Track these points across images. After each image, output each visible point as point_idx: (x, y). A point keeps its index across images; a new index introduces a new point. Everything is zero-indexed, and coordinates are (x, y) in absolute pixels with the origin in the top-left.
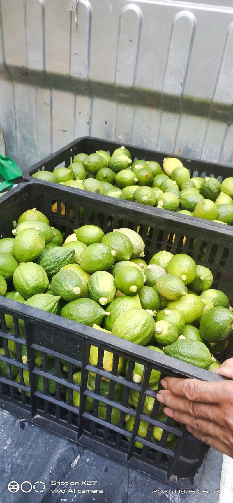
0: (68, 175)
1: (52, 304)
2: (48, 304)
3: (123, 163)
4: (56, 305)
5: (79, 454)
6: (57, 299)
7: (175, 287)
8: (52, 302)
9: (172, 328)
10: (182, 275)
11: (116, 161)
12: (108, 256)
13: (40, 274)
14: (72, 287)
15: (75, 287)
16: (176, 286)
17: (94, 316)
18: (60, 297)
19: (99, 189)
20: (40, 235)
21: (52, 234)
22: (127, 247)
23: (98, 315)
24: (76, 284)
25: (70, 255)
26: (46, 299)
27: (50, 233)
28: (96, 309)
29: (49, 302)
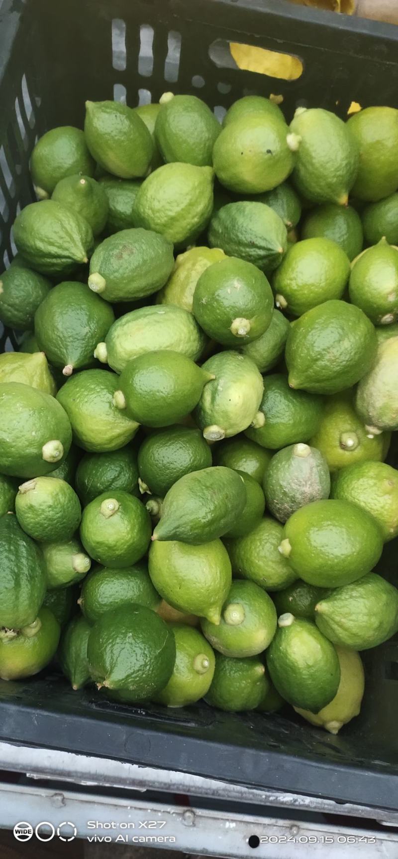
18: (86, 260)
20: (270, 154)
21: (333, 191)
22: (315, 367)
23: (60, 351)
24: (107, 272)
25: (257, 250)
26: (55, 232)
27: (330, 185)
28: (72, 342)
29: (51, 240)
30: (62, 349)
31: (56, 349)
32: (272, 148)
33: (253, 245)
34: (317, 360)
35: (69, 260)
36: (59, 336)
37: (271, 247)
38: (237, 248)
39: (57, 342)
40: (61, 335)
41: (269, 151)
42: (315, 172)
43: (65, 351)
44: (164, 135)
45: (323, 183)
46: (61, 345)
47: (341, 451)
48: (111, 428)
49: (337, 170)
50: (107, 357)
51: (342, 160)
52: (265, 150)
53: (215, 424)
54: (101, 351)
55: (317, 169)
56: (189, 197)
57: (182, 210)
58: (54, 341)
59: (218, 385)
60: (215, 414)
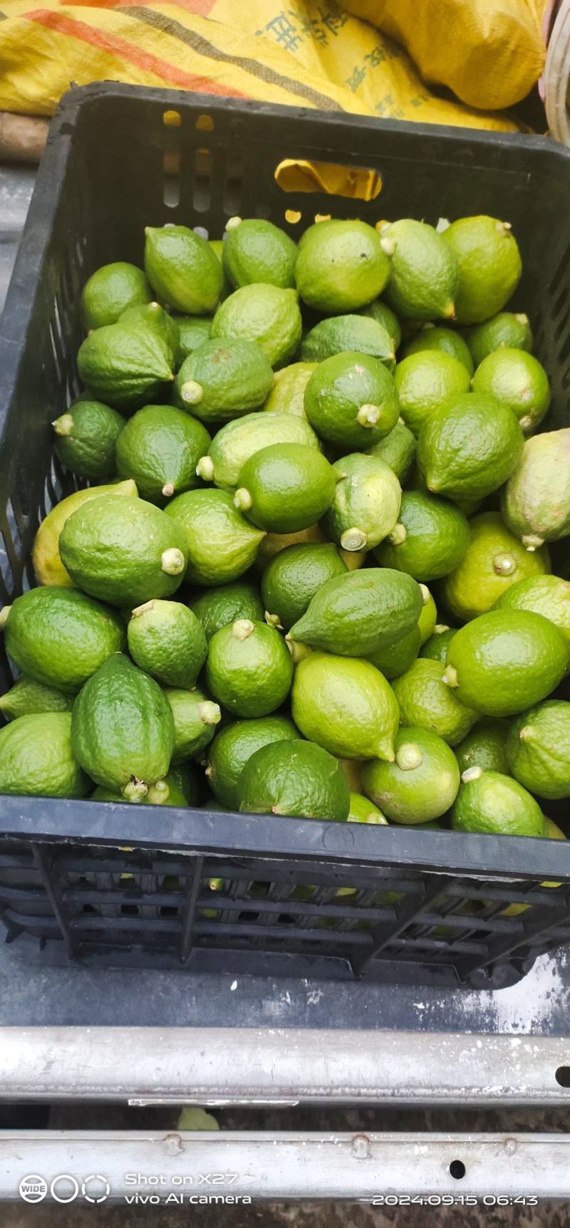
1: (135, 369)
2: (125, 357)
4: (146, 380)
6: (157, 371)
8: (140, 365)
12: (342, 404)
14: (191, 376)
15: (195, 381)
17: (148, 465)
18: (171, 377)
20: (364, 259)
21: (438, 300)
22: (457, 459)
23: (156, 472)
24: (203, 378)
26: (135, 349)
27: (432, 294)
28: (169, 459)
29: (131, 357)
30: (157, 470)
31: (150, 471)
32: (366, 252)
34: (458, 450)
35: (152, 380)
36: (153, 456)
37: (380, 354)
39: (151, 462)
40: (155, 453)
41: (363, 255)
42: (415, 280)
43: (161, 472)
44: (237, 260)
45: (425, 292)
46: (157, 466)
47: (497, 578)
48: (232, 543)
49: (439, 276)
50: (214, 471)
51: (443, 265)
52: (359, 255)
53: (355, 526)
54: (206, 467)
55: (416, 277)
56: (277, 314)
57: (271, 328)
58: (147, 462)
59: (351, 482)
60: (353, 514)
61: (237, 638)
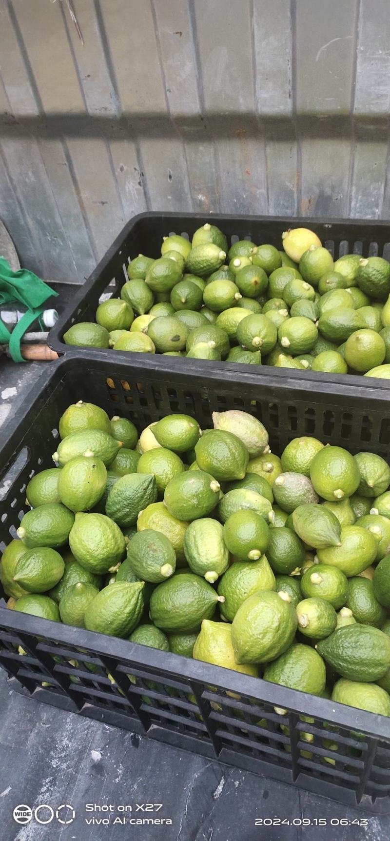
0: (123, 313)
1: (133, 601)
2: (127, 603)
3: (212, 261)
4: (140, 598)
5: (223, 777)
6: (139, 589)
7: (323, 533)
8: (133, 597)
9: (324, 615)
10: (336, 489)
11: (198, 259)
12: (206, 496)
13: (109, 536)
14: (158, 567)
15: (162, 566)
16: (325, 532)
17: (200, 608)
18: (143, 582)
19: (178, 334)
20: (95, 467)
21: (115, 446)
22: (238, 459)
23: (206, 604)
24: (163, 560)
25: (149, 488)
26: (123, 596)
27: (112, 447)
28: (202, 594)
29: (128, 600)
30: (206, 603)
31: (204, 608)
32: (92, 465)
33: (146, 489)
34: (235, 457)
35: (141, 594)
36: (198, 602)
37: (150, 479)
38: (144, 500)
39: (201, 604)
40: (197, 600)
41: (94, 466)
42: (103, 451)
43: (207, 601)
45: (110, 450)
46: (203, 602)
47: (273, 473)
49: (106, 440)
50: (217, 573)
51: (101, 435)
52: (92, 469)
53: (268, 513)
54: (211, 576)
58: (199, 607)
60: (263, 511)
61: (321, 582)
